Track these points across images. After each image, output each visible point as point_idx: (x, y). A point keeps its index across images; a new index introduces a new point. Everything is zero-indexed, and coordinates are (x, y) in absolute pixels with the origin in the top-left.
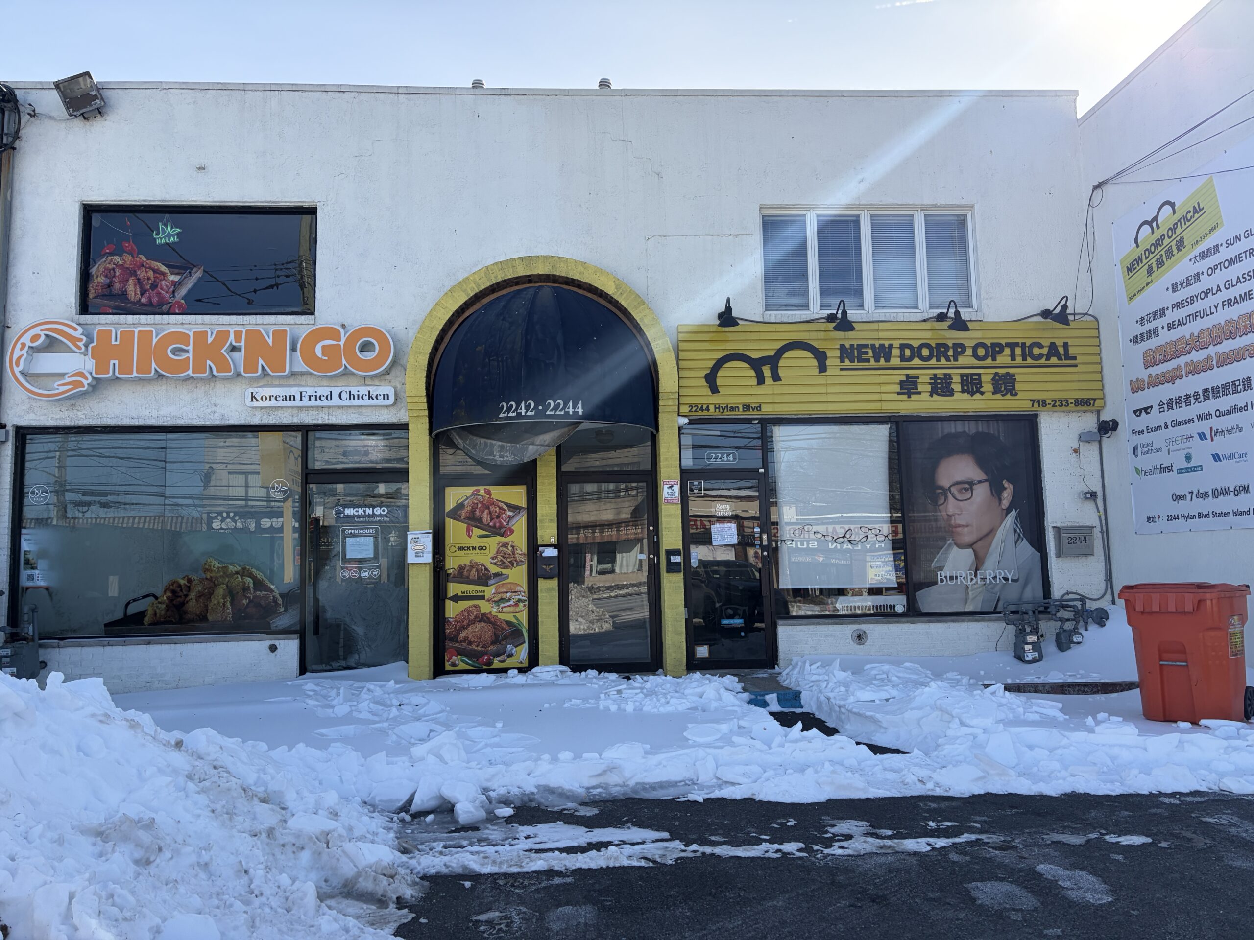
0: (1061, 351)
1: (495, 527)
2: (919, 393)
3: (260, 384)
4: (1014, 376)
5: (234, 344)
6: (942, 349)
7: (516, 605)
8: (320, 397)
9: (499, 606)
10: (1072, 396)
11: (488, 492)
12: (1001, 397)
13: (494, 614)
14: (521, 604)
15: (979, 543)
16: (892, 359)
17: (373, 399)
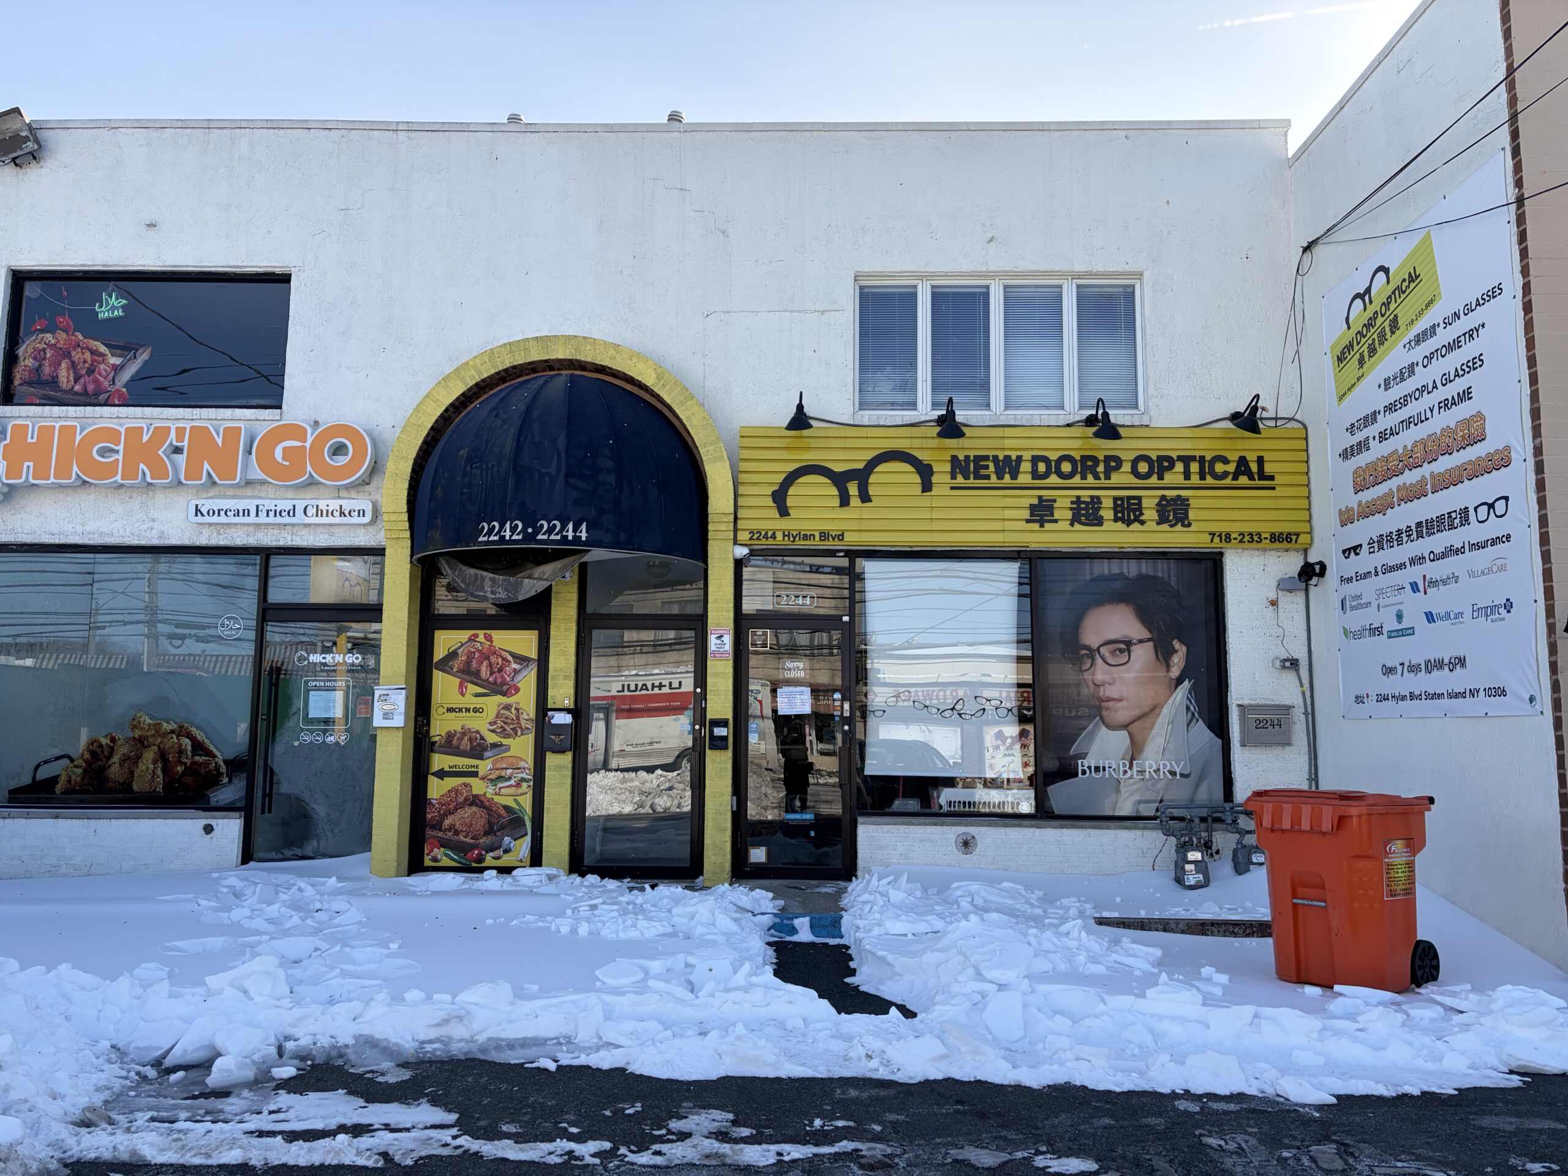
0: (1254, 467)
1: (495, 683)
2: (1056, 521)
3: (210, 495)
4: (1188, 500)
5: (175, 443)
6: (1090, 463)
7: (518, 785)
8: (281, 512)
9: (495, 785)
10: (1266, 529)
11: (489, 638)
12: (1169, 529)
13: (489, 796)
14: (525, 785)
15: (1137, 724)
16: (1020, 476)
17: (345, 516)
